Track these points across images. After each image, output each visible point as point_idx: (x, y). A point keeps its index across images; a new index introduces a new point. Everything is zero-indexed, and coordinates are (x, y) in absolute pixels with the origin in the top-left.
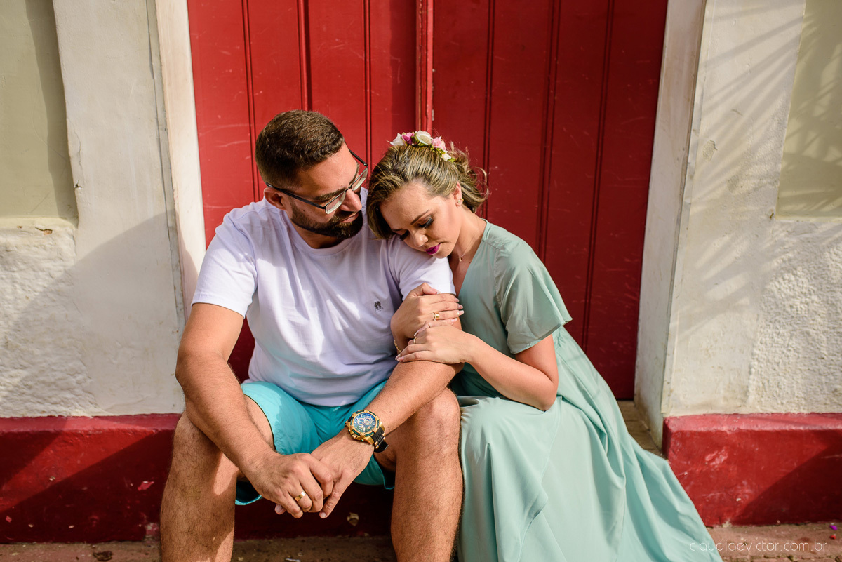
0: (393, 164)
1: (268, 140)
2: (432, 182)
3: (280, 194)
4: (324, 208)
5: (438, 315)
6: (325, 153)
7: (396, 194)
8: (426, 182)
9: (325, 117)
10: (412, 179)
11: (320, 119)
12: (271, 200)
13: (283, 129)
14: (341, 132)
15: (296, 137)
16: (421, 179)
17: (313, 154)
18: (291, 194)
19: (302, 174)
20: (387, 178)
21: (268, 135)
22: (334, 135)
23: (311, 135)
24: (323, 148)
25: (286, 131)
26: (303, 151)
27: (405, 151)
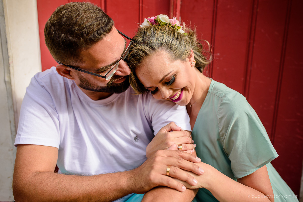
0: (143, 38)
1: (53, 28)
2: (173, 49)
3: (68, 69)
4: (105, 77)
5: (181, 147)
6: (100, 34)
7: (147, 60)
8: (169, 49)
9: (95, 6)
10: (158, 47)
11: (92, 7)
12: (63, 74)
13: (64, 18)
14: (110, 16)
15: (76, 23)
16: (165, 48)
17: (90, 36)
18: (77, 68)
19: (83, 52)
20: (139, 48)
21: (53, 24)
22: (105, 19)
23: (87, 21)
24: (98, 30)
25: (67, 20)
26: (82, 35)
27: (151, 28)
